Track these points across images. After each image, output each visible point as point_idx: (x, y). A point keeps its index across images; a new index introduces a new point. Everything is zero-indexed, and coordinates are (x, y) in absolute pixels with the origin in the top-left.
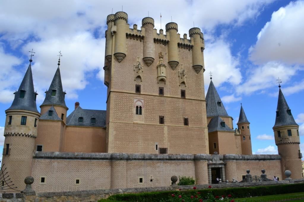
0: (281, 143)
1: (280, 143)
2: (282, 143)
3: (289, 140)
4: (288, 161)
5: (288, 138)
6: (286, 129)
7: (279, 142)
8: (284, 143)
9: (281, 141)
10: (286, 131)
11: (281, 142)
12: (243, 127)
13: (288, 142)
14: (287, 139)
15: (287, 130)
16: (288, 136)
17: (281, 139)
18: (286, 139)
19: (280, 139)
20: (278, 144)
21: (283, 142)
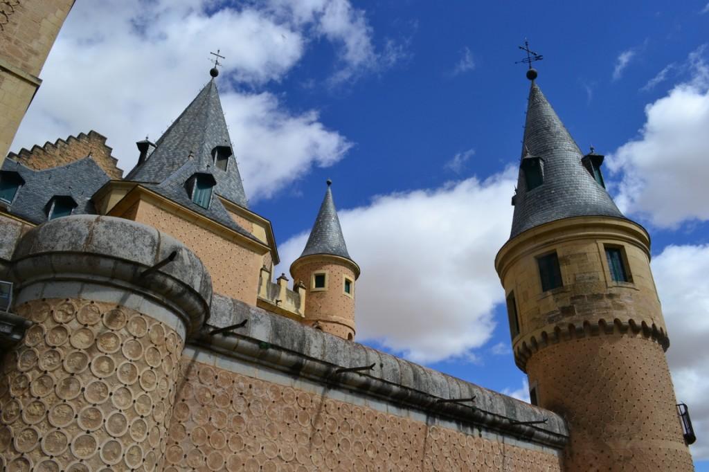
0: (565, 329)
1: (557, 329)
2: (571, 326)
3: (621, 307)
4: (627, 459)
5: (614, 291)
6: (594, 238)
7: (551, 321)
8: (586, 323)
9: (567, 311)
10: (595, 253)
11: (566, 320)
12: (320, 280)
13: (617, 321)
14: (609, 302)
15: (601, 243)
16: (612, 283)
17: (568, 304)
18: (598, 297)
19: (560, 304)
20: (544, 334)
21: (578, 320)
